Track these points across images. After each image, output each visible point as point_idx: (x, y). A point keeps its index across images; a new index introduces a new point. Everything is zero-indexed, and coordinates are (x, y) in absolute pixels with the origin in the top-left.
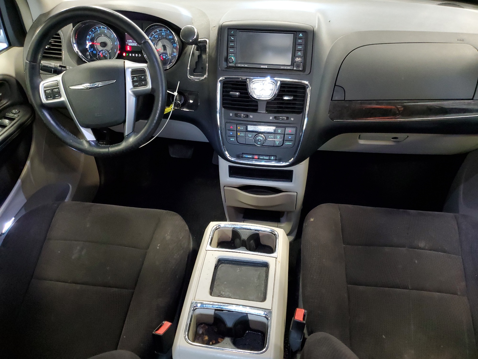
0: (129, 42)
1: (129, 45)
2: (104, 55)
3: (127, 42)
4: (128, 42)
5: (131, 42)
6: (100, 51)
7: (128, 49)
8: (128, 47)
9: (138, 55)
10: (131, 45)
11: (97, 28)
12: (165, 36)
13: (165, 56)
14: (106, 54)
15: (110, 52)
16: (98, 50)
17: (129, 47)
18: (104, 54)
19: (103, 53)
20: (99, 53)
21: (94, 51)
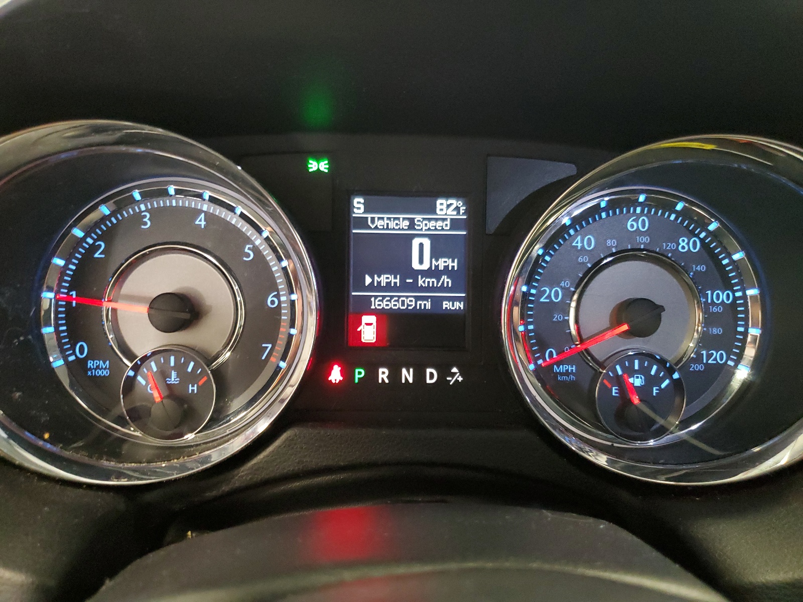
0: (379, 288)
1: (376, 304)
2: (169, 387)
3: (362, 287)
4: (371, 287)
5: (389, 287)
6: (145, 359)
7: (368, 333)
8: (366, 319)
9: (444, 372)
10: (394, 305)
11: (137, 195)
12: (645, 239)
13: (644, 371)
14: (192, 378)
15: (221, 360)
16: (131, 356)
17: (372, 319)
18: (174, 378)
19: (164, 374)
20: (136, 368)
21: (90, 364)
